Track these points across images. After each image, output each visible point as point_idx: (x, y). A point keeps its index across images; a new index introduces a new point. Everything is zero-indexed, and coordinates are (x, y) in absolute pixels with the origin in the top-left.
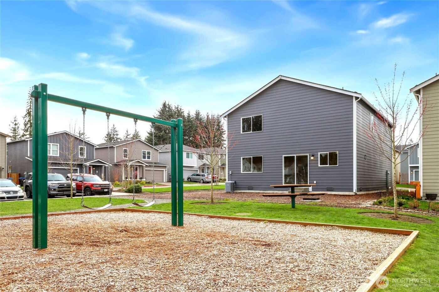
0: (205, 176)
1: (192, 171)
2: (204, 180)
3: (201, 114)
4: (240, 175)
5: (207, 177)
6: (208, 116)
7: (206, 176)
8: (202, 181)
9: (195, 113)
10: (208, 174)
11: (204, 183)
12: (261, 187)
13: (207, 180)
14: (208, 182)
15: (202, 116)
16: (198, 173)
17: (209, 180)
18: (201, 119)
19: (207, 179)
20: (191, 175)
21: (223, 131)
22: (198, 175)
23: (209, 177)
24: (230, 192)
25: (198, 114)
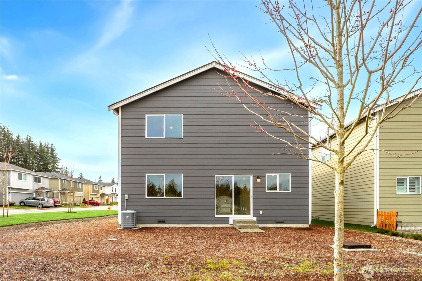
0: (44, 200)
1: (26, 194)
2: (43, 204)
3: (32, 140)
4: (144, 200)
5: (48, 202)
6: (41, 144)
7: (46, 200)
8: (40, 206)
9: (26, 138)
10: (48, 198)
11: (43, 207)
12: (180, 219)
13: (47, 205)
14: (48, 207)
15: (34, 142)
16: (34, 196)
17: (49, 204)
18: (33, 145)
19: (48, 203)
20: (26, 198)
21: (57, 159)
22: (34, 199)
23: (50, 202)
24: (130, 228)
25: (29, 140)
